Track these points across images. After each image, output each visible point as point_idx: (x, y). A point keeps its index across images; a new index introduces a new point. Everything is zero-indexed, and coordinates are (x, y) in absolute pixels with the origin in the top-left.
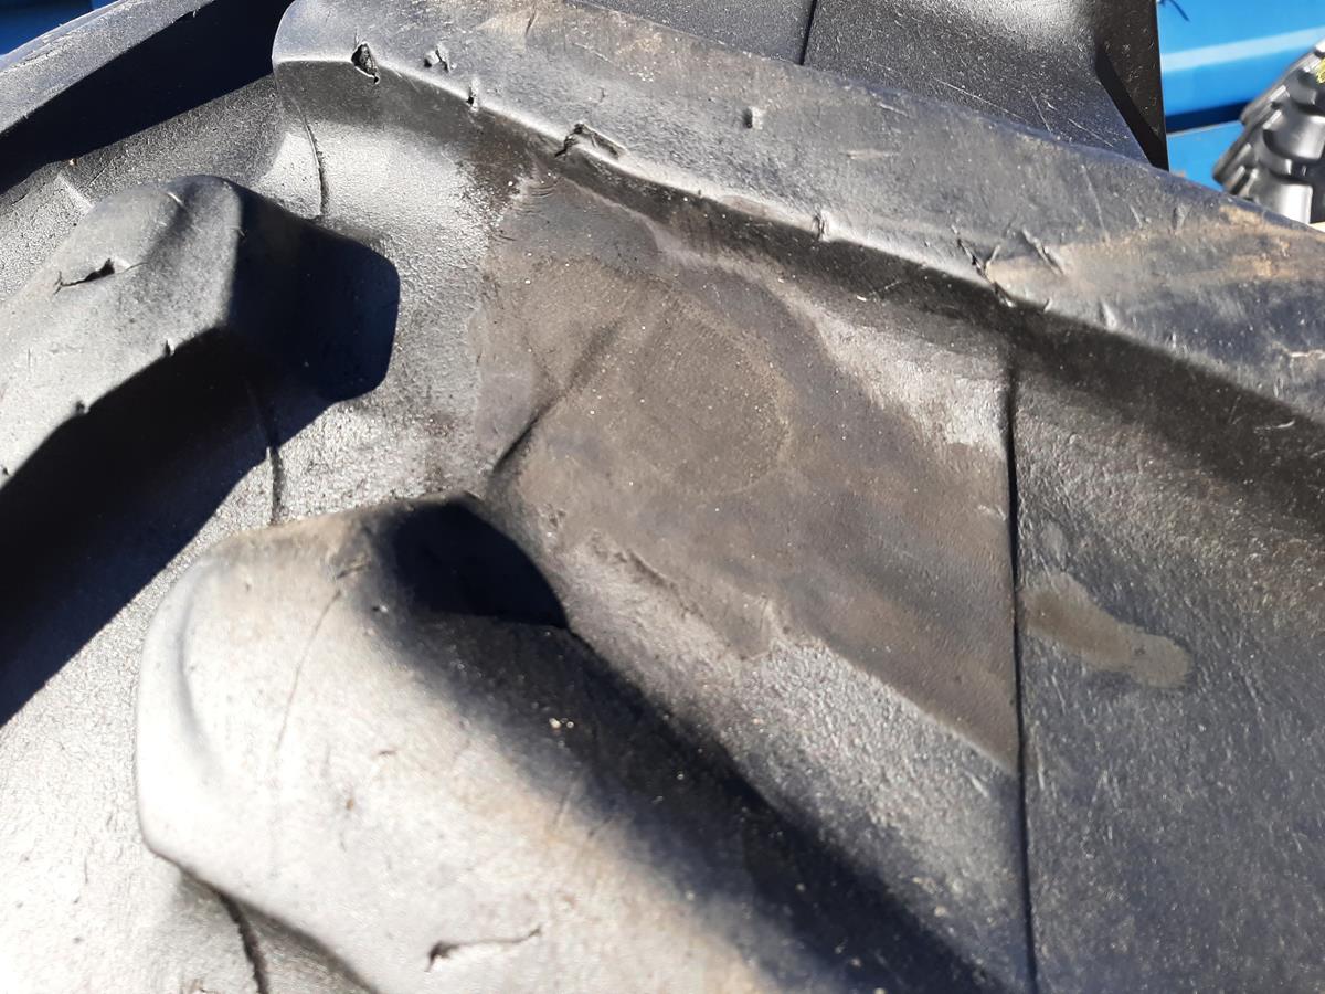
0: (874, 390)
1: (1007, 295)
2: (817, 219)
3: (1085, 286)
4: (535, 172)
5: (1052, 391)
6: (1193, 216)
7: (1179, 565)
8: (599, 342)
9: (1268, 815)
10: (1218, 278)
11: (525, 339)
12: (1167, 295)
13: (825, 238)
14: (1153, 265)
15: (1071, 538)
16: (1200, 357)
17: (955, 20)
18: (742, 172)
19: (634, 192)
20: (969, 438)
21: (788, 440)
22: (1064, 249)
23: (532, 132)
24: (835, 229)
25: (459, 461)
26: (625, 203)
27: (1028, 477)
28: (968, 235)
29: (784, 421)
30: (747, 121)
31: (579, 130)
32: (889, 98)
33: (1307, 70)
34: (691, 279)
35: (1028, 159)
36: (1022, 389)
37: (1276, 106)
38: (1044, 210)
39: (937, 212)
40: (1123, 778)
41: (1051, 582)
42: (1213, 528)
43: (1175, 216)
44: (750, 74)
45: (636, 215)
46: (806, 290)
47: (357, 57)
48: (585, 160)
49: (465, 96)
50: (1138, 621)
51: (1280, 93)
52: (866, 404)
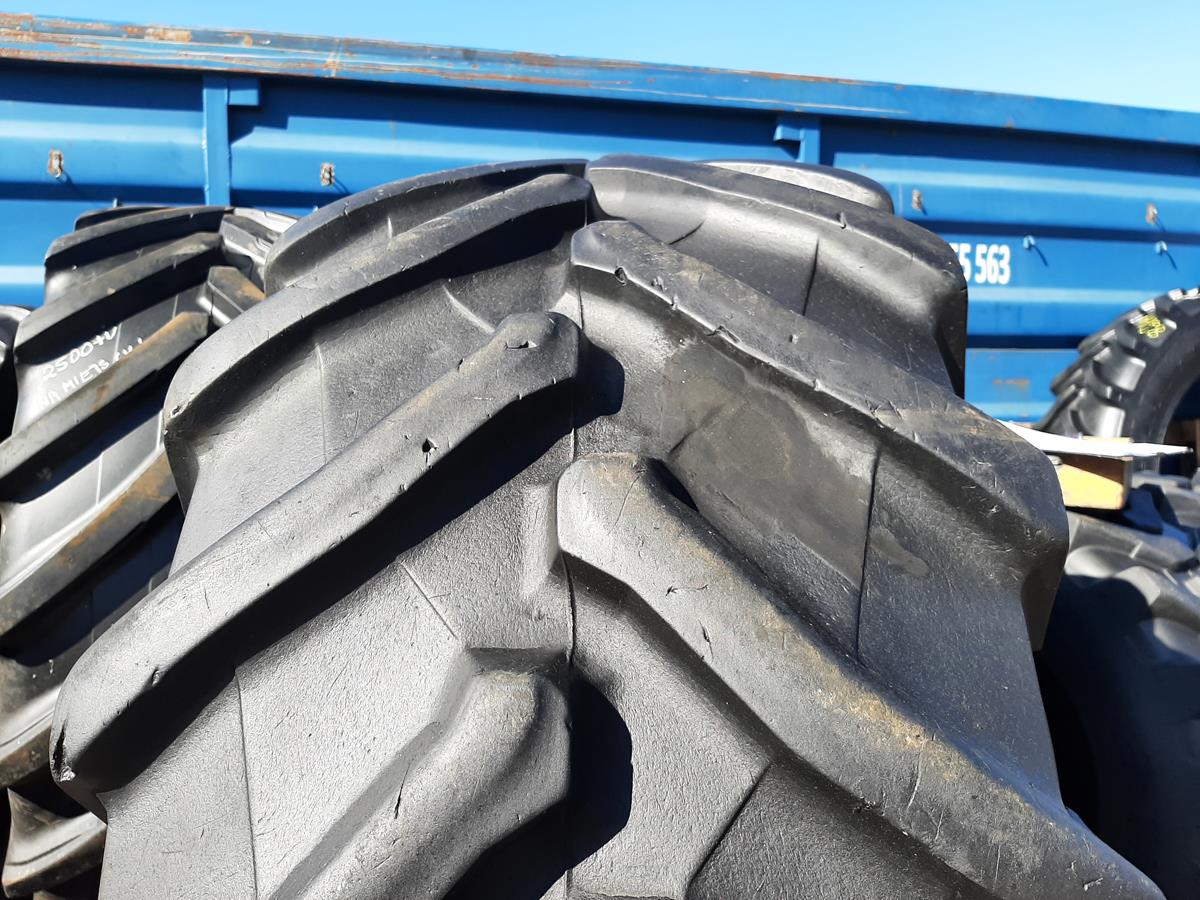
0: (825, 450)
1: (881, 423)
2: (814, 382)
3: (909, 425)
4: (695, 339)
5: (892, 462)
6: (952, 408)
7: (930, 535)
8: (714, 412)
9: (948, 625)
10: (957, 431)
11: (682, 405)
12: (938, 434)
13: (816, 389)
14: (934, 422)
15: (891, 518)
16: (946, 458)
17: (875, 301)
18: (787, 360)
19: (741, 357)
20: (859, 474)
21: (788, 463)
22: (904, 411)
23: (699, 324)
24: (820, 387)
25: (654, 446)
26: (735, 359)
27: (879, 493)
28: (870, 399)
29: (787, 456)
30: (791, 339)
31: (721, 328)
32: (847, 342)
33: (1132, 322)
34: (756, 394)
35: (896, 376)
36: (881, 460)
37: (1106, 344)
38: (899, 395)
39: (860, 389)
40: (897, 600)
41: (880, 530)
42: (944, 524)
43: (946, 407)
44: (793, 321)
45: (738, 365)
46: (804, 407)
47: (617, 272)
48: (722, 341)
49: (671, 303)
50: (911, 551)
51: (1109, 335)
52: (820, 454)
